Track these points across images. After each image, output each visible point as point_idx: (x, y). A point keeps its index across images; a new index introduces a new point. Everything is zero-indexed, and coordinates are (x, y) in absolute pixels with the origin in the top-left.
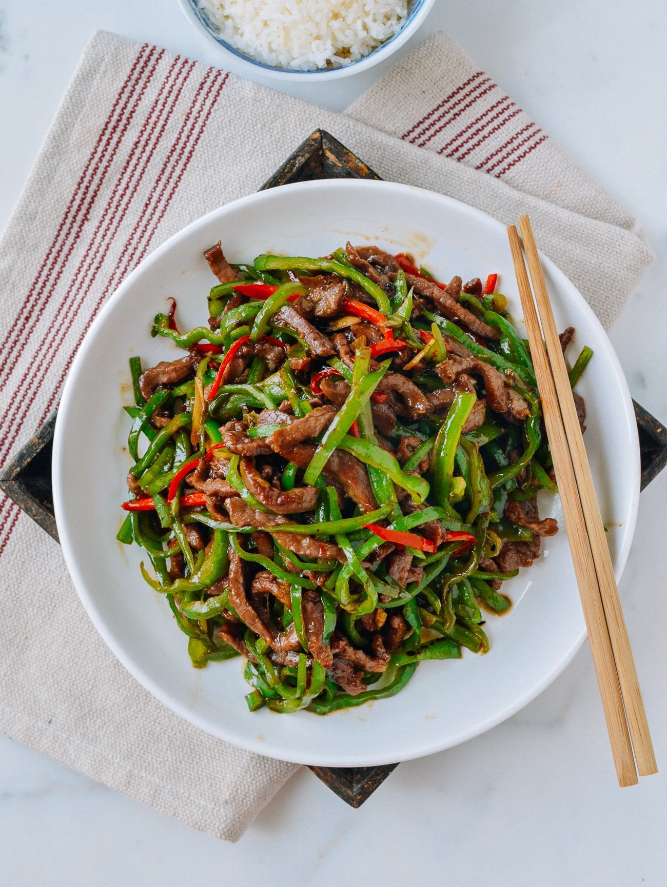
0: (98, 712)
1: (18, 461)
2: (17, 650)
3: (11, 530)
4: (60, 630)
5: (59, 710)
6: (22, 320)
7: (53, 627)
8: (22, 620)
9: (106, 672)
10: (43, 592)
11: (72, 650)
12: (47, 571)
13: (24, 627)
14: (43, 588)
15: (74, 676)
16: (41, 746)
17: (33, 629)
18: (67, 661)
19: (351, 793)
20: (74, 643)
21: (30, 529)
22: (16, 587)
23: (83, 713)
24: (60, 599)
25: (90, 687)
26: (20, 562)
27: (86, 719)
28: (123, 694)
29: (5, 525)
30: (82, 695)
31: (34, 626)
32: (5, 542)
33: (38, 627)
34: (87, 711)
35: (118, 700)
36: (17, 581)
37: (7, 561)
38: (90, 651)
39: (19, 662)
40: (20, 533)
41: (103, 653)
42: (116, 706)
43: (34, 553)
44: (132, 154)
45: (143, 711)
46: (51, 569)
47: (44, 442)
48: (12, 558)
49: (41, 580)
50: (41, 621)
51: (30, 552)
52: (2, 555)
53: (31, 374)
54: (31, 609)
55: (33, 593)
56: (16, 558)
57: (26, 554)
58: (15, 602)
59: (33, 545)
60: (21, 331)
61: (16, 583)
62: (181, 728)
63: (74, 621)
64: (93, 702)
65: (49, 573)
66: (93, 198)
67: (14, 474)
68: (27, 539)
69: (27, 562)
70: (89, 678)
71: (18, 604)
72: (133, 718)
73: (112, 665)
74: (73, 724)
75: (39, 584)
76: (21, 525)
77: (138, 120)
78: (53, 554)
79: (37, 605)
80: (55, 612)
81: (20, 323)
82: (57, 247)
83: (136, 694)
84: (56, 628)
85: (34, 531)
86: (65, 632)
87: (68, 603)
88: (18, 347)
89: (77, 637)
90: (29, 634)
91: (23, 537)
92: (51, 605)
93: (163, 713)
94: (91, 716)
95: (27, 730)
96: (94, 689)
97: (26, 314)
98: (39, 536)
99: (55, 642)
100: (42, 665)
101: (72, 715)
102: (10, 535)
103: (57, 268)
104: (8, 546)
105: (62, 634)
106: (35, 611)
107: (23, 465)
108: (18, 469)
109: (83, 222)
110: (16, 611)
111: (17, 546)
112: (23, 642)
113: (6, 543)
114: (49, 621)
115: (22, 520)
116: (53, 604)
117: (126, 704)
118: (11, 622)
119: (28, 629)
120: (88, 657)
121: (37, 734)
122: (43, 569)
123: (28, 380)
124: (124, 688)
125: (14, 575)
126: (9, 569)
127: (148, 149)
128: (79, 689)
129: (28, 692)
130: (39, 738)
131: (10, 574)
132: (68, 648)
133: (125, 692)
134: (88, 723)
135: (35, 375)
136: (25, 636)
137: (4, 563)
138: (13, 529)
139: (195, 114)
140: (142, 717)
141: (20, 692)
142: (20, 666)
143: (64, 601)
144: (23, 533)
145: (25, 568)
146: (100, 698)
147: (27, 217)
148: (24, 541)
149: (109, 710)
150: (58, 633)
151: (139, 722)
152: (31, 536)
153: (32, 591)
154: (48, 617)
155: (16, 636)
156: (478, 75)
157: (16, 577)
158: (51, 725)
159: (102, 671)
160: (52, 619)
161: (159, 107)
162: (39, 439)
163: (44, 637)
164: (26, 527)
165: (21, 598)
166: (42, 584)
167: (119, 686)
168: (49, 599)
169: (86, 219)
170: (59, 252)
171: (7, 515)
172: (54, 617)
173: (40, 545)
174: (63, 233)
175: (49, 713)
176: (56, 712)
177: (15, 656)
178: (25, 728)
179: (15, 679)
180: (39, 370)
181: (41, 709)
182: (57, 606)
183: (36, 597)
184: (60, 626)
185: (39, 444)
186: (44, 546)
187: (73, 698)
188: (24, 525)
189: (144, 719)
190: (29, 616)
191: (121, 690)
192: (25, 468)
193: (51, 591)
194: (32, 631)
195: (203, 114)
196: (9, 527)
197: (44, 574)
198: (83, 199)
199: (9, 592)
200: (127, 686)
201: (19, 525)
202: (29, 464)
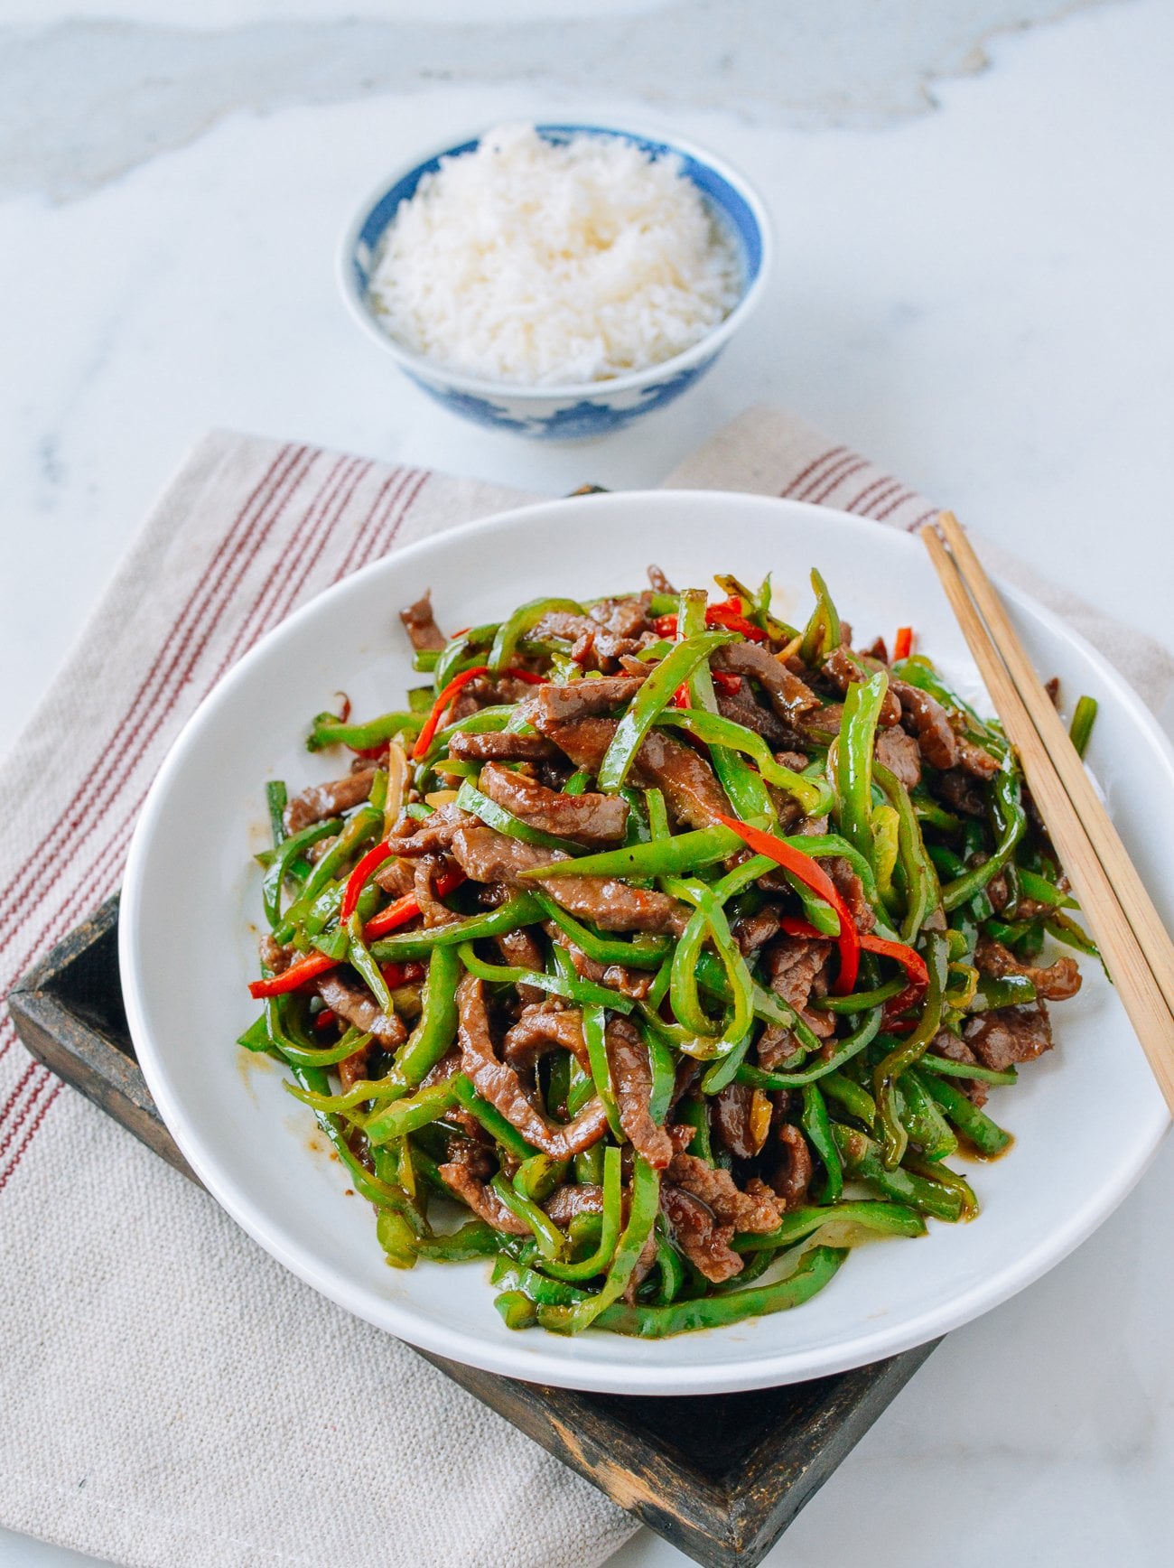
0: (185, 1463)
1: (52, 960)
2: (21, 1367)
3: (24, 1146)
4: (112, 1320)
5: (103, 1463)
6: (67, 825)
7: (97, 1317)
8: (34, 1309)
9: (201, 1388)
10: (80, 1253)
11: (134, 1353)
12: (91, 1215)
13: (37, 1323)
14: (81, 1245)
15: (135, 1402)
16: (60, 1529)
17: (56, 1325)
18: (122, 1377)
19: (725, 1517)
20: (139, 1341)
21: (61, 1144)
22: (27, 1247)
23: (152, 1465)
24: (114, 1264)
25: (168, 1420)
26: (37, 1202)
27: (158, 1474)
28: (236, 1426)
29: (13, 1139)
30: (150, 1435)
31: (58, 1318)
32: (11, 1167)
33: (67, 1321)
34: (160, 1460)
35: (226, 1438)
36: (29, 1235)
37: (12, 1201)
38: (172, 1351)
39: (23, 1388)
40: (42, 1151)
41: (197, 1352)
42: (221, 1451)
43: (68, 1186)
44: (269, 582)
45: (277, 1458)
46: (99, 1211)
47: (102, 929)
48: (21, 1195)
49: (77, 1231)
50: (72, 1309)
51: (58, 1183)
52: (4, 1190)
53: (78, 897)
54: (54, 1287)
55: (61, 1256)
56: (31, 1195)
57: (51, 1187)
58: (22, 1276)
59: (65, 1172)
60: (63, 842)
61: (27, 1240)
62: (356, 1484)
63: (141, 1300)
64: (173, 1447)
65: (95, 1218)
66: (200, 647)
67: (42, 981)
68: (55, 1161)
69: (53, 1201)
70: (166, 1404)
71: (29, 1279)
72: (256, 1471)
73: (215, 1372)
74: (131, 1484)
75: (74, 1239)
76: (44, 1137)
77: (281, 534)
78: (103, 1185)
79: (68, 1278)
80: (102, 1289)
81: (62, 832)
82: (135, 720)
83: (263, 1425)
84: (104, 1318)
85: (69, 1147)
86: (120, 1322)
87: (129, 1268)
88: (57, 863)
89: (144, 1329)
90: (47, 1335)
91: (47, 1158)
92: (94, 1276)
93: (318, 1458)
94: (169, 1471)
95: (32, 1502)
96: (177, 1423)
97: (73, 816)
98: (78, 1158)
99: (101, 1345)
100: (69, 1388)
101: (128, 1469)
102: (21, 1155)
103: (133, 750)
104: (16, 1173)
105: (114, 1328)
106: (62, 1290)
107: (61, 965)
108: (52, 972)
109: (181, 684)
110: (23, 1291)
111: (34, 1174)
112: (33, 1352)
113: (13, 1169)
114: (89, 1308)
115: (47, 1128)
116: (100, 1274)
117: (242, 1445)
118: (12, 1314)
119: (45, 1327)
120: (166, 1363)
121: (52, 1507)
122: (83, 1213)
123: (73, 906)
124: (238, 1415)
125: (24, 1226)
126: (15, 1216)
127: (297, 575)
128: (146, 1425)
129: (39, 1437)
130: (56, 1514)
131: (17, 1223)
132: (125, 1350)
133: (240, 1423)
134: (162, 1483)
135: (87, 898)
136: (39, 1340)
137: (6, 1205)
138: (29, 1144)
139: (376, 521)
140: (276, 1469)
141: (22, 1439)
142: (24, 1395)
143: (122, 1266)
144: (47, 1151)
145: (47, 1213)
146: (188, 1439)
147: (85, 673)
148: (49, 1165)
149: (207, 1459)
150: (107, 1326)
151: (269, 1478)
152: (63, 1157)
153: (58, 1253)
154: (87, 1300)
155: (21, 1341)
156: (837, 451)
157: (29, 1229)
158: (84, 1490)
159: (194, 1385)
160: (95, 1302)
161: (316, 515)
162: (93, 923)
163: (78, 1339)
164: (53, 1141)
165: (36, 1266)
166: (79, 1238)
167: (230, 1410)
168: (91, 1264)
169: (186, 678)
170: (136, 729)
171: (19, 1120)
172: (99, 1298)
173: (80, 1171)
174: (146, 699)
175: (82, 1470)
176: (96, 1468)
177: (15, 1378)
178: (29, 1498)
179: (13, 1417)
180: (93, 890)
181: (65, 1465)
182: (108, 1276)
183: (67, 1263)
184: (112, 1314)
185: (93, 931)
186: (87, 1174)
187: (131, 1440)
188: (49, 1138)
189: (279, 1471)
190: (48, 1301)
191: (232, 1419)
192: (63, 971)
193: (96, 1250)
194: (53, 1331)
195: (390, 524)
196: (20, 1141)
197: (84, 1220)
198: (182, 649)
199: (11, 1258)
200: (245, 1410)
201: (40, 1137)
202: (72, 964)
